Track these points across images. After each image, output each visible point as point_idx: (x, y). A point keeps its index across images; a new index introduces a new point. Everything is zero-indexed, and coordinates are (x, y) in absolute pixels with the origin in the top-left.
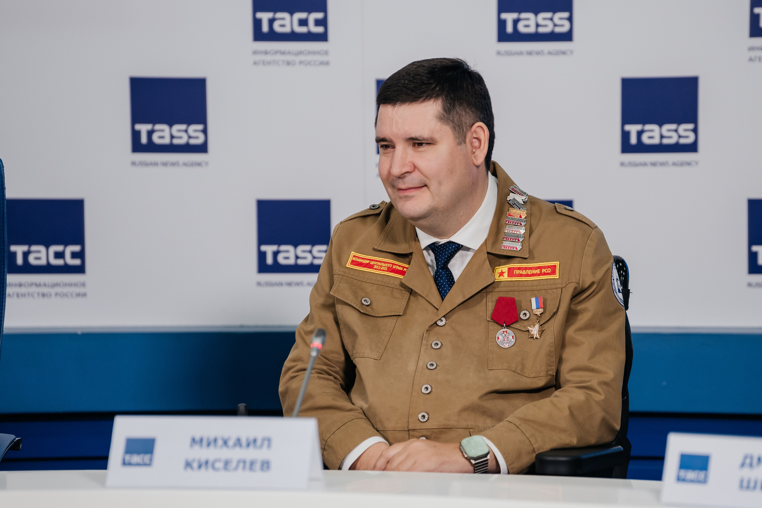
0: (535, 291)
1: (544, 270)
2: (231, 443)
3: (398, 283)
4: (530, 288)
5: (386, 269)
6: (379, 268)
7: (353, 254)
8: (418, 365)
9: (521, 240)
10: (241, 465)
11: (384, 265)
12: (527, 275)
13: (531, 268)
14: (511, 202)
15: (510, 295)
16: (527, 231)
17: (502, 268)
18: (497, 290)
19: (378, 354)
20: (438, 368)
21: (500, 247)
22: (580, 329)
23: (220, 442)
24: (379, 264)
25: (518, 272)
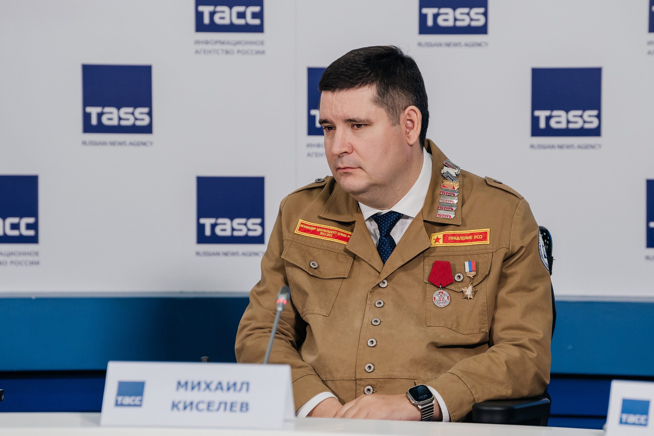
0: (468, 256)
1: (476, 237)
2: (213, 386)
3: (342, 248)
4: (463, 253)
5: (331, 236)
6: (325, 235)
7: (301, 222)
8: (363, 322)
9: (454, 209)
10: (223, 406)
11: (330, 232)
12: (461, 241)
13: (464, 235)
14: (445, 175)
15: (445, 259)
16: (459, 201)
17: (438, 235)
18: (433, 254)
19: (327, 311)
20: (382, 324)
21: (435, 215)
22: (512, 291)
23: (203, 386)
24: (325, 231)
25: (452, 238)
